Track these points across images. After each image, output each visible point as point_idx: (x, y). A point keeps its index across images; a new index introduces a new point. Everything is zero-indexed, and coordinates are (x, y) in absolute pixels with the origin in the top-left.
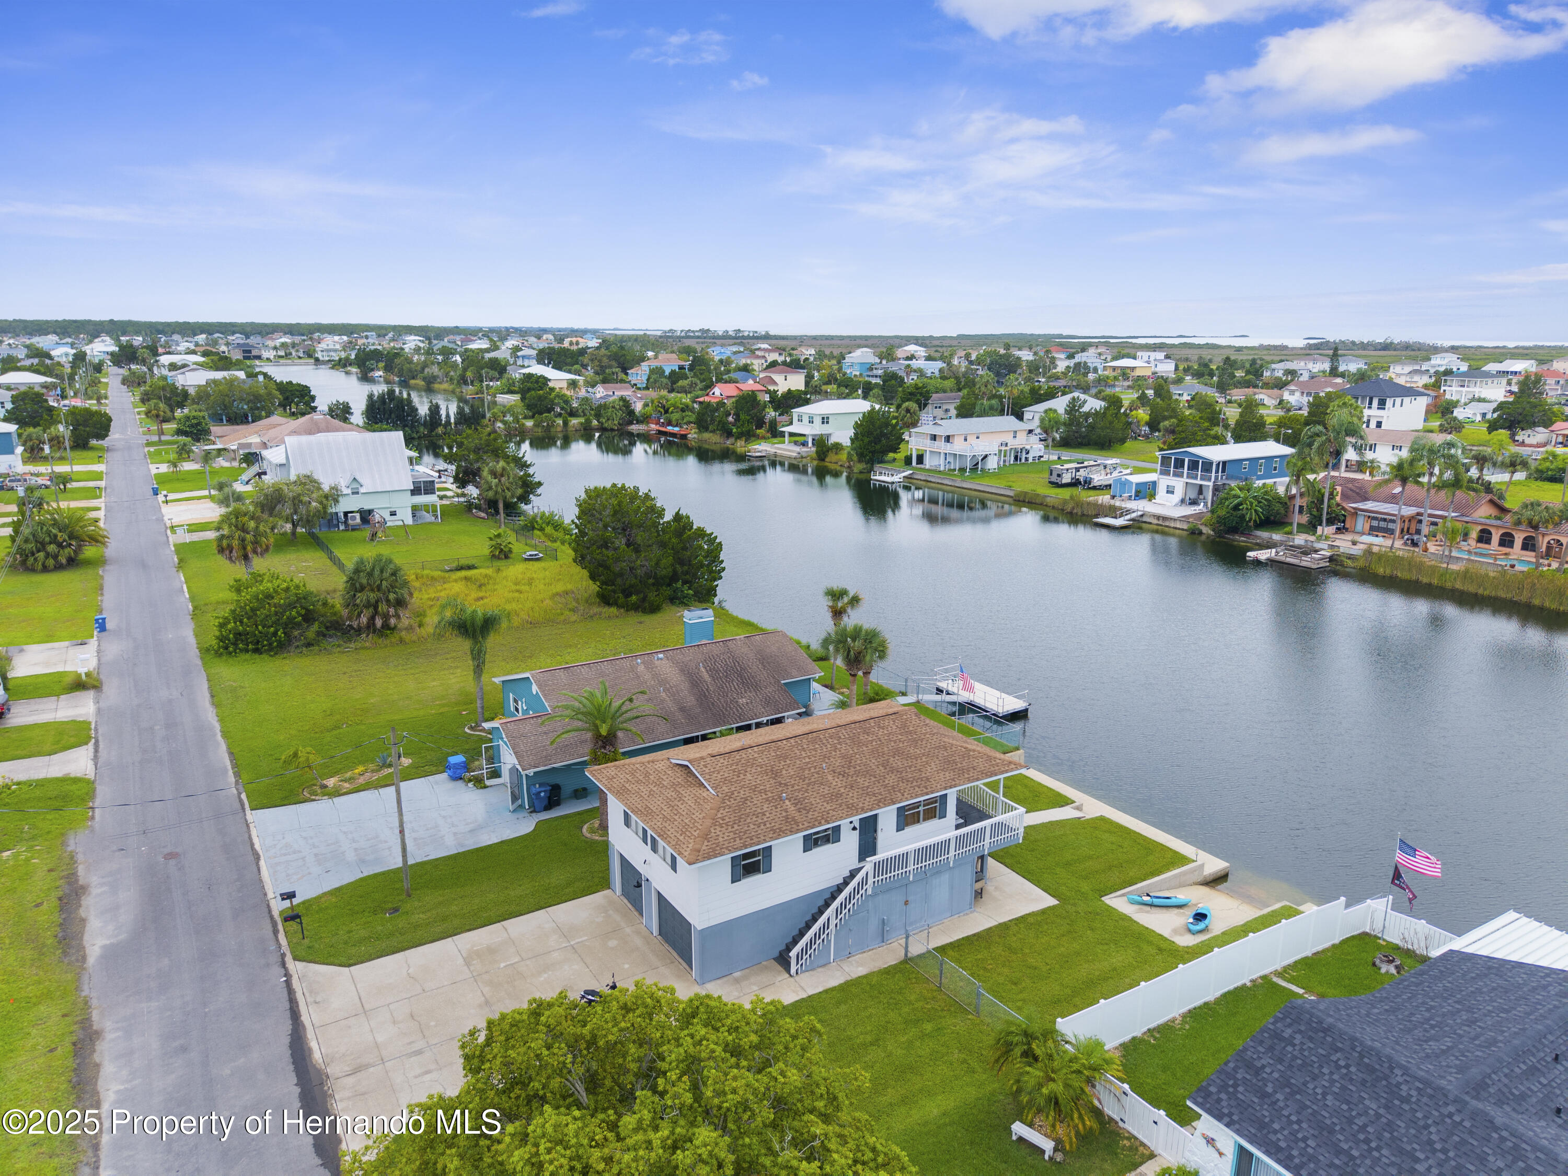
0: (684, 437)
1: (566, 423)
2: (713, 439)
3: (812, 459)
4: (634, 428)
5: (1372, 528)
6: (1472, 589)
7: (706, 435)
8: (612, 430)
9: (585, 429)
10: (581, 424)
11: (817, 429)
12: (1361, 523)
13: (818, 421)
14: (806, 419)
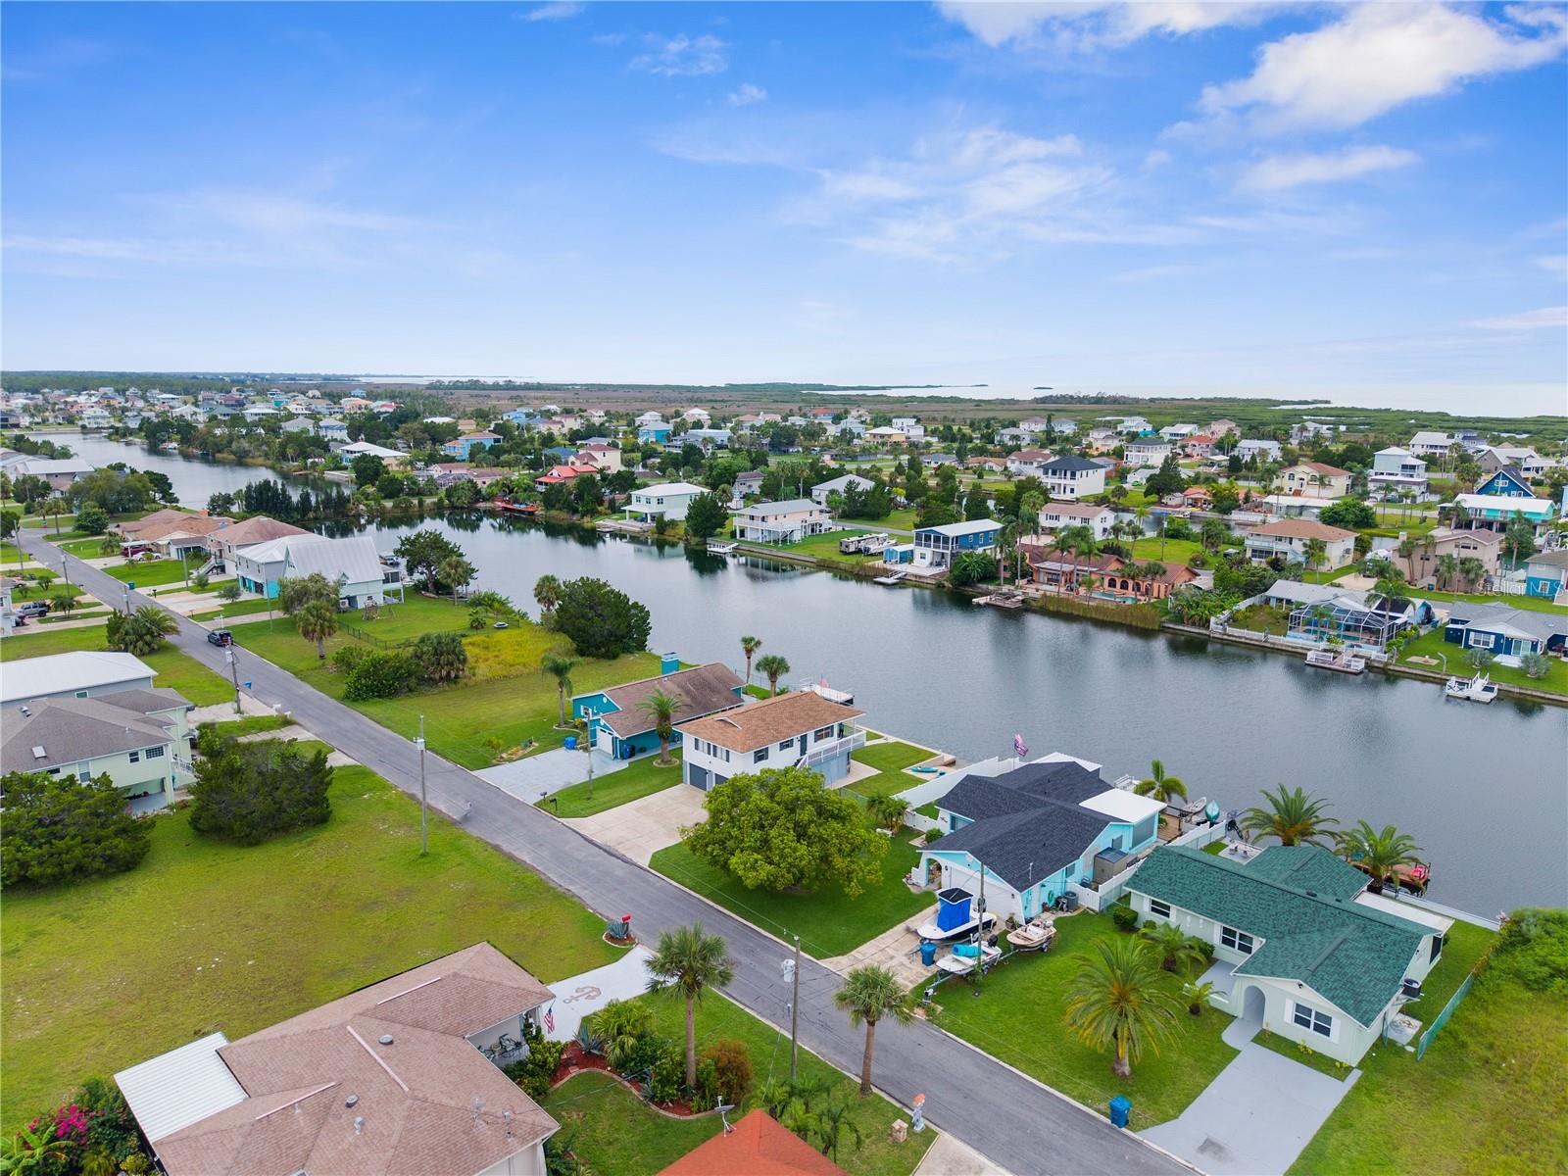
0: (532, 513)
1: (421, 503)
3: (653, 533)
4: (482, 505)
5: (1049, 580)
6: (1101, 617)
7: (554, 513)
8: (462, 508)
9: (438, 508)
10: (434, 503)
11: (654, 508)
12: (1043, 577)
13: (654, 502)
14: (643, 500)
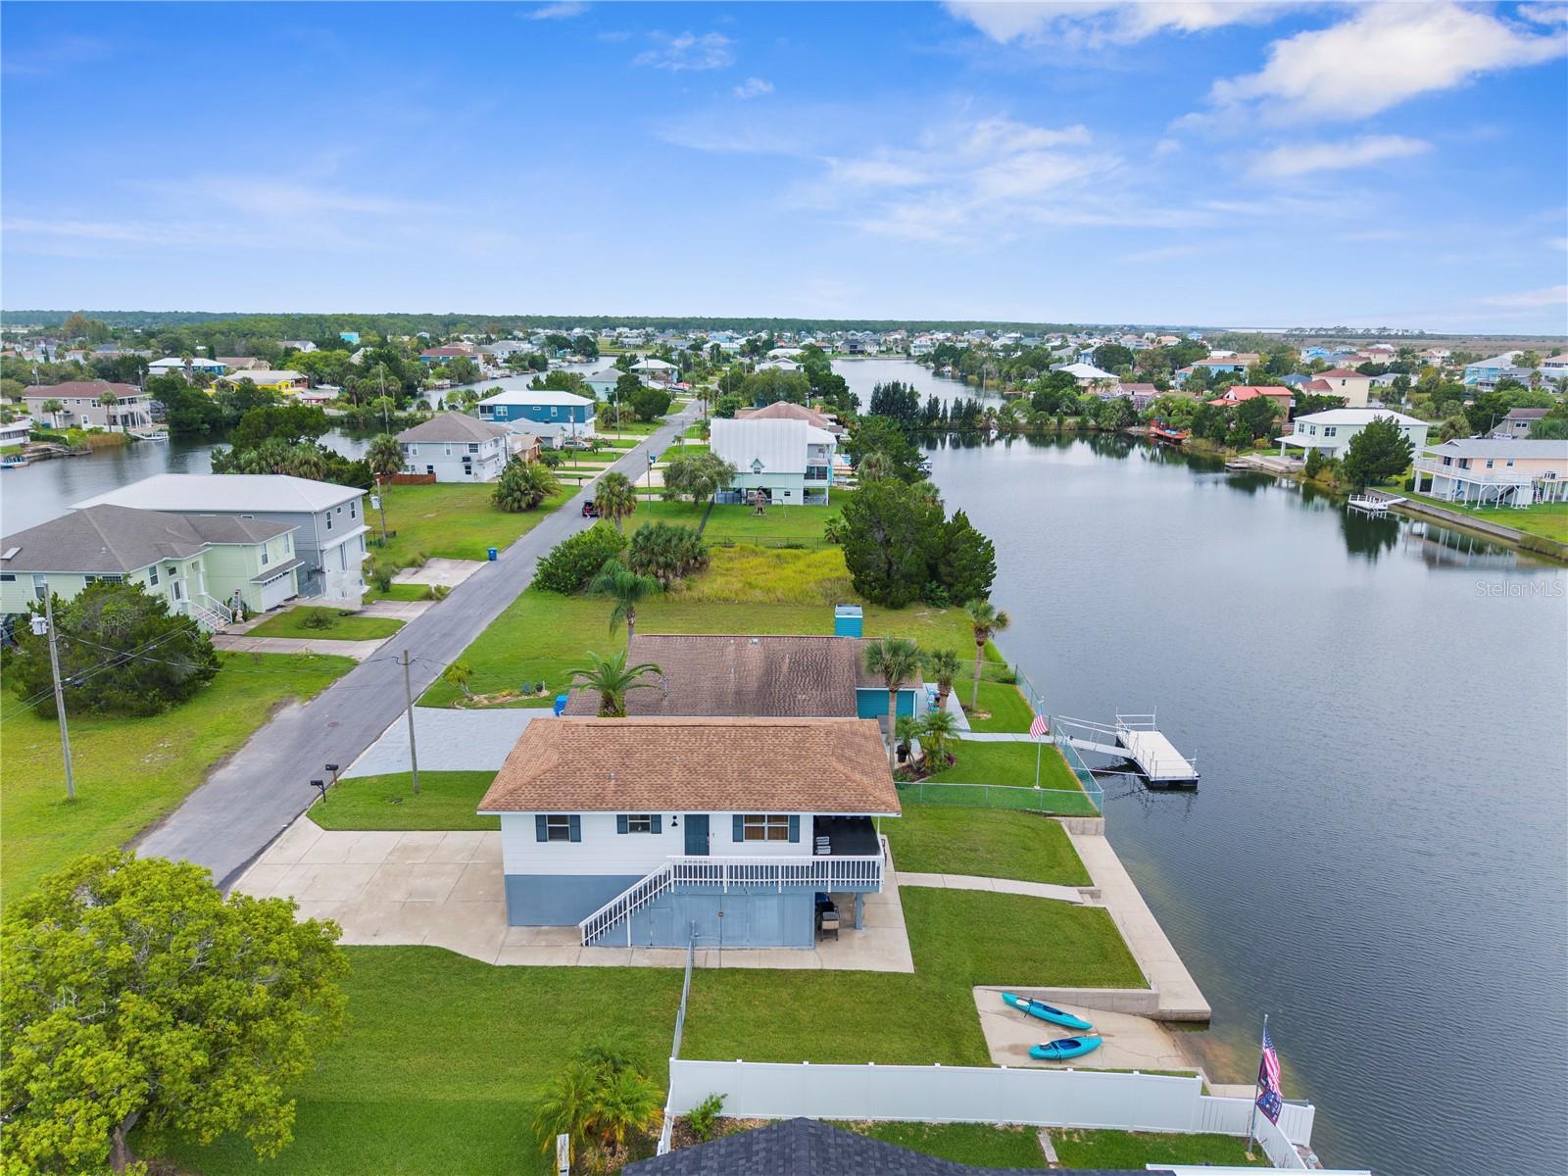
0: (1178, 441)
1: (1060, 422)
2: (1204, 446)
3: (1301, 475)
4: (1134, 430)
7: (1200, 442)
8: (1108, 431)
9: (1080, 429)
10: (1077, 423)
11: (1320, 441)
13: (1320, 431)
14: (1307, 429)
